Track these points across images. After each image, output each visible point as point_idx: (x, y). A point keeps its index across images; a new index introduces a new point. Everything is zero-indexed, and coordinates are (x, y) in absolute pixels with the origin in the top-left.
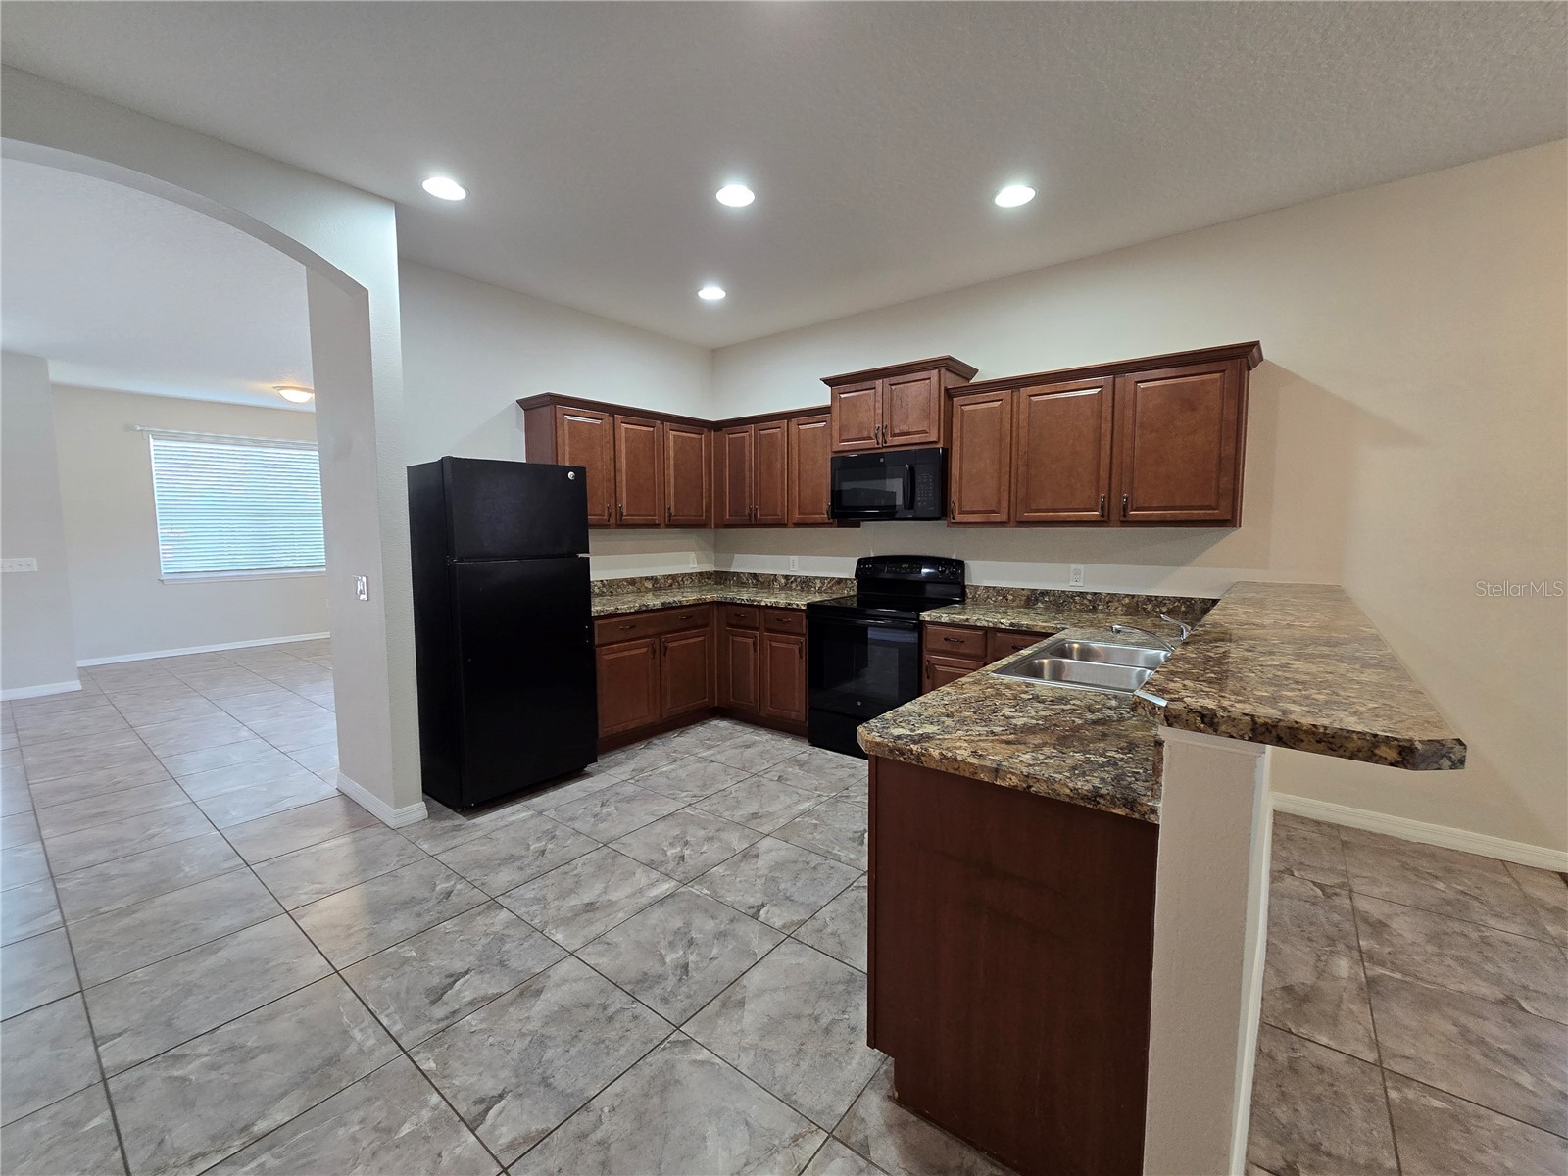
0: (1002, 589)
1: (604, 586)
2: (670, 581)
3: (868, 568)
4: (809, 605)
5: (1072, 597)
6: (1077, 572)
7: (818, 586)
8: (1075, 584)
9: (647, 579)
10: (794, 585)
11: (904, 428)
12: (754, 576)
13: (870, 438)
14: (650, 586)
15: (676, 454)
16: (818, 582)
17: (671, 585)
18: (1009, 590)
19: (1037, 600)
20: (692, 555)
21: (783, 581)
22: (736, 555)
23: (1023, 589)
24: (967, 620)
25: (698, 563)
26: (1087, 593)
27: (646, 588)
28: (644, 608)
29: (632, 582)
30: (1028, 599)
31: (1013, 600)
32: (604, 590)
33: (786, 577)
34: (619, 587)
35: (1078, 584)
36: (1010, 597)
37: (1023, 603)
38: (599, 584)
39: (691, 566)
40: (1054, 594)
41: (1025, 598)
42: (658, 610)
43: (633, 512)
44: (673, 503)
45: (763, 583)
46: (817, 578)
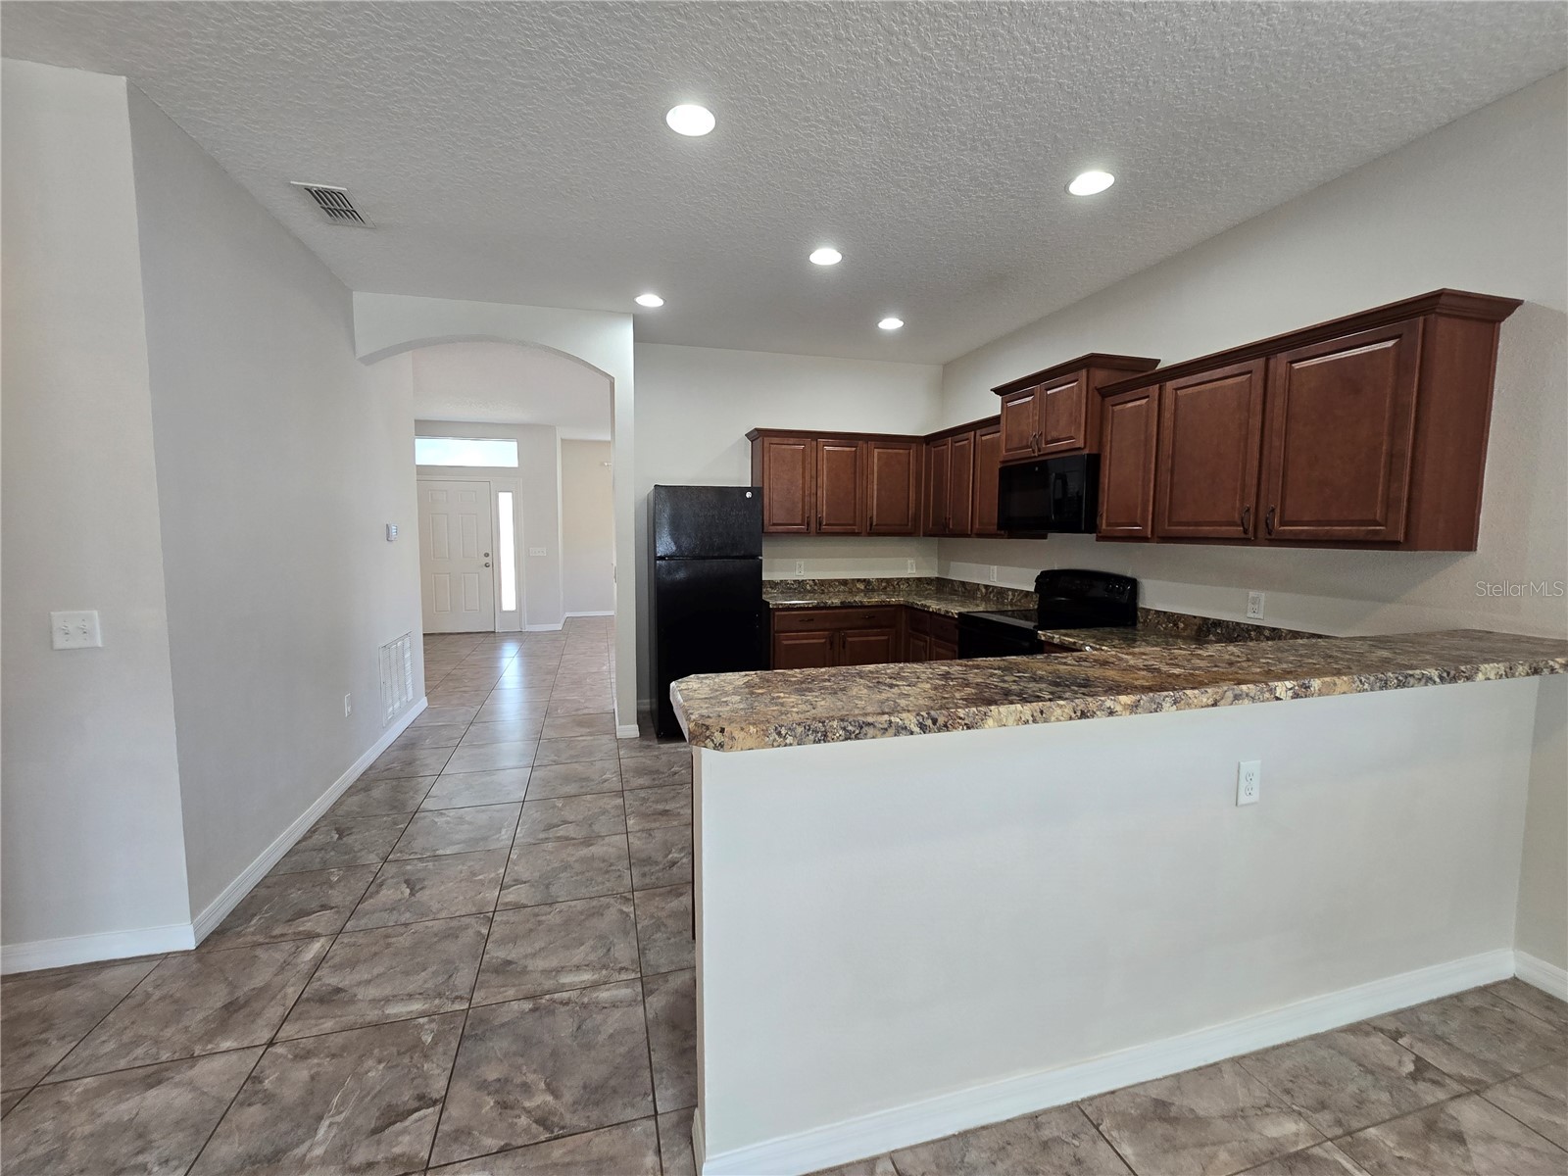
0: (1173, 614)
1: (816, 584)
2: (884, 584)
3: (1048, 581)
4: (960, 614)
5: (1248, 631)
6: (1255, 601)
7: (1010, 597)
8: (1252, 615)
9: (859, 580)
10: (992, 596)
11: (1054, 434)
12: (963, 584)
13: (1027, 447)
14: (863, 587)
15: (879, 468)
16: (1010, 593)
17: (885, 588)
18: (1180, 616)
19: (1209, 632)
20: (910, 561)
21: (984, 590)
22: (952, 563)
23: (1195, 617)
24: (1075, 643)
25: (917, 568)
26: (1264, 628)
27: (858, 589)
28: (822, 605)
29: (844, 582)
30: (1200, 629)
31: (1184, 629)
32: (816, 588)
33: (986, 587)
34: (830, 586)
35: (1256, 616)
36: (1181, 625)
37: (1194, 633)
38: (811, 582)
39: (909, 571)
40: (1228, 626)
41: (1196, 627)
42: (836, 607)
43: (832, 522)
44: (875, 513)
45: (969, 591)
46: (1009, 589)
